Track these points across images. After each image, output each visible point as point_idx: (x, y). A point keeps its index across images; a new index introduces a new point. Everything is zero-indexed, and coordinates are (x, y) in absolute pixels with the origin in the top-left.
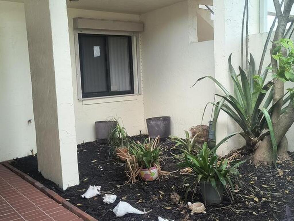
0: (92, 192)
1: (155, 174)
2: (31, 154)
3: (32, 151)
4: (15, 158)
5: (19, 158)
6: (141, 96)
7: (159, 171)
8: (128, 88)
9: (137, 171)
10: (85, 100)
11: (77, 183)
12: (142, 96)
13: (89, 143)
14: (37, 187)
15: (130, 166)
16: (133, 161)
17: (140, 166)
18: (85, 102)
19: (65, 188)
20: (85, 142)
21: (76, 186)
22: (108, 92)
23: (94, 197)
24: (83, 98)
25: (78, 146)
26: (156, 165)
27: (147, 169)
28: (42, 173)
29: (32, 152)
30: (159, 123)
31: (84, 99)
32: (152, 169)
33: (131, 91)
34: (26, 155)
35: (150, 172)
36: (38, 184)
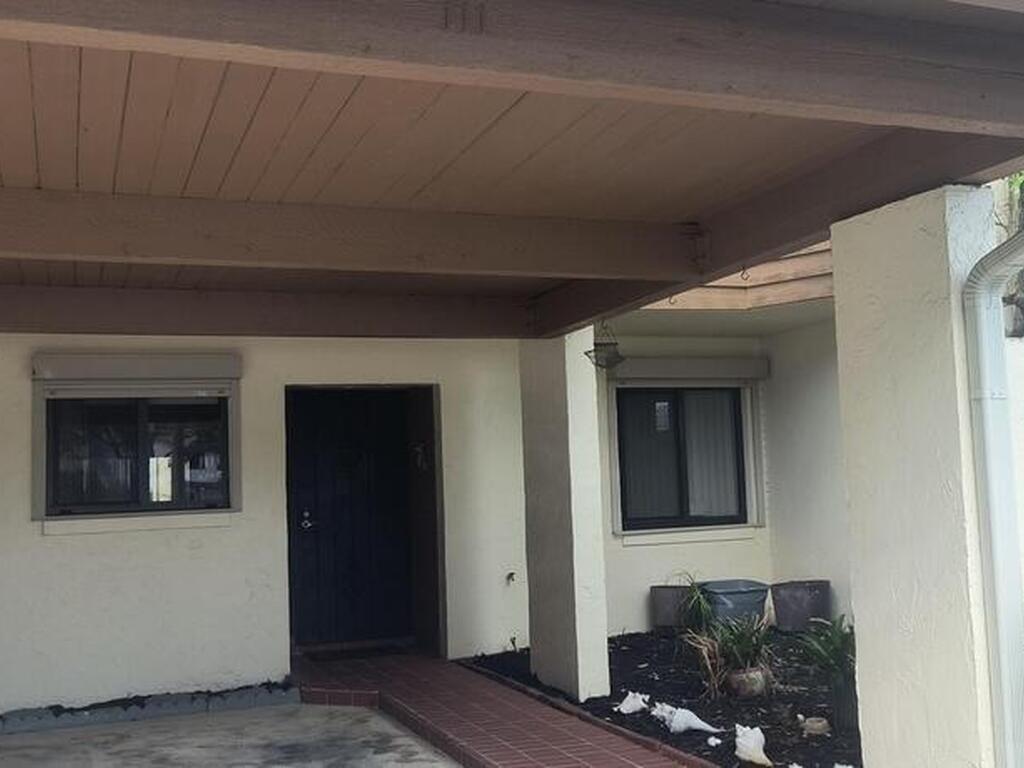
0: (633, 703)
1: (759, 684)
2: (510, 648)
3: (513, 641)
4: (479, 654)
5: (487, 654)
6: (763, 529)
7: (766, 678)
8: (733, 511)
9: (723, 673)
10: (630, 535)
11: (607, 692)
12: (767, 529)
13: (637, 635)
14: (532, 695)
15: (708, 662)
16: (714, 653)
17: (727, 663)
18: (629, 540)
19: (582, 699)
20: (626, 632)
21: (604, 697)
22: (681, 518)
23: (635, 713)
24: (624, 529)
25: (611, 640)
26: (761, 664)
27: (741, 671)
28: (538, 676)
29: (513, 643)
30: (799, 594)
31: (627, 532)
32: (750, 672)
33: (740, 518)
34: (500, 650)
35: (747, 677)
36: (532, 690)
